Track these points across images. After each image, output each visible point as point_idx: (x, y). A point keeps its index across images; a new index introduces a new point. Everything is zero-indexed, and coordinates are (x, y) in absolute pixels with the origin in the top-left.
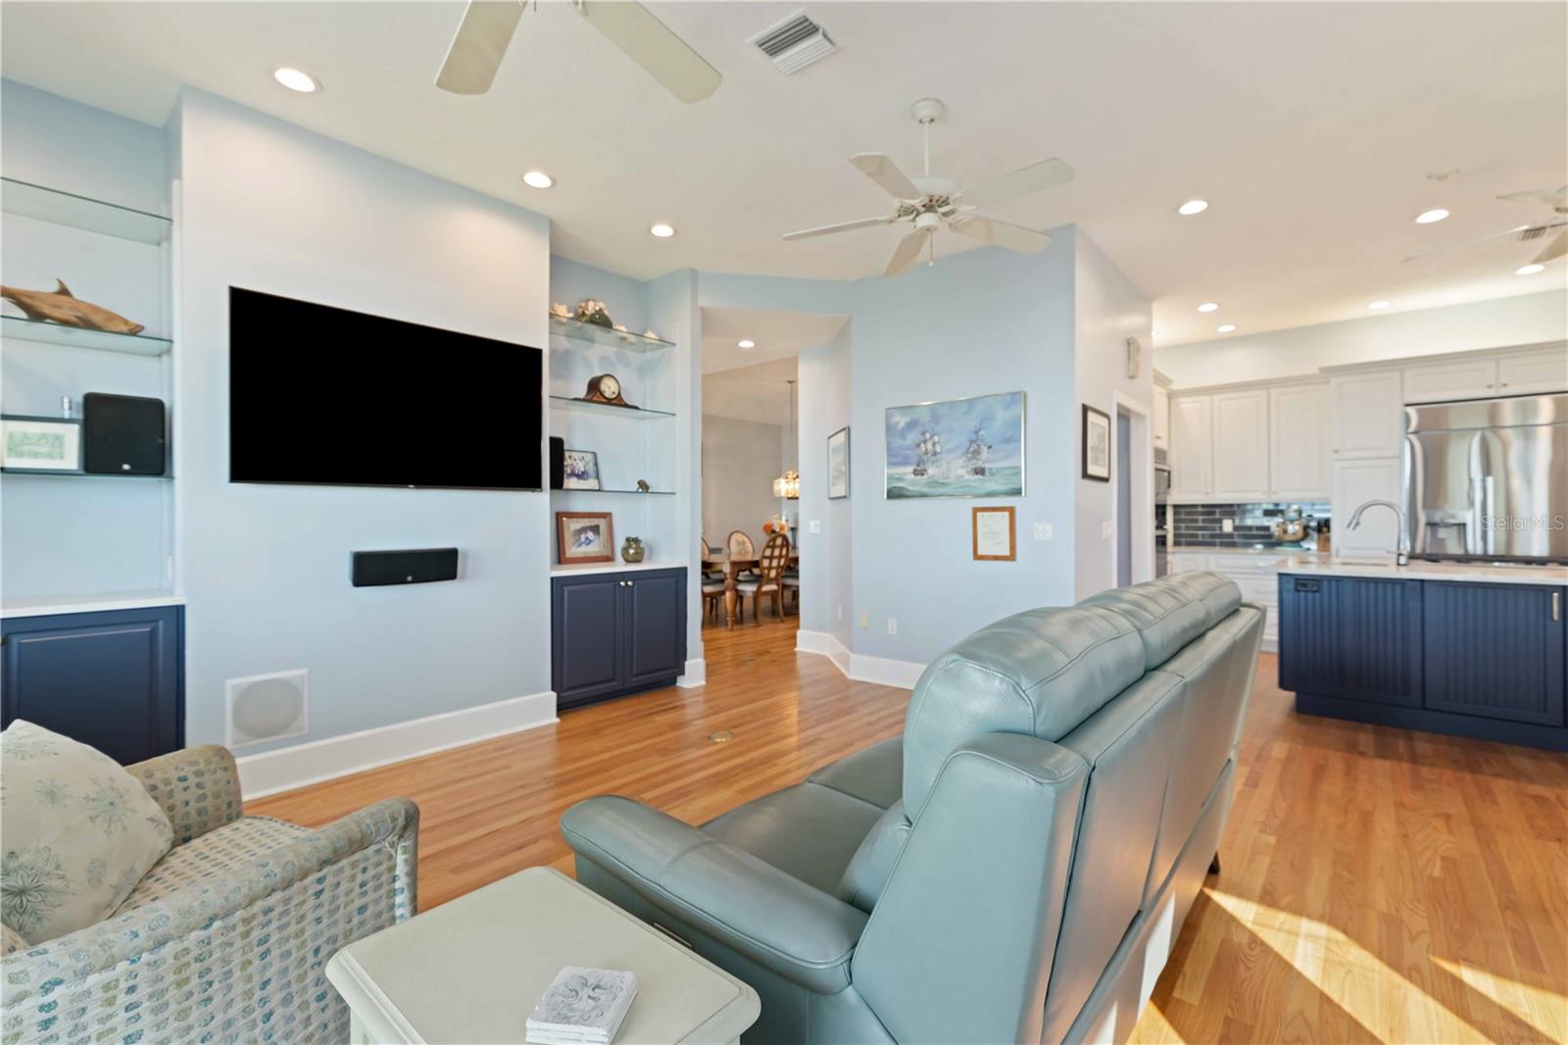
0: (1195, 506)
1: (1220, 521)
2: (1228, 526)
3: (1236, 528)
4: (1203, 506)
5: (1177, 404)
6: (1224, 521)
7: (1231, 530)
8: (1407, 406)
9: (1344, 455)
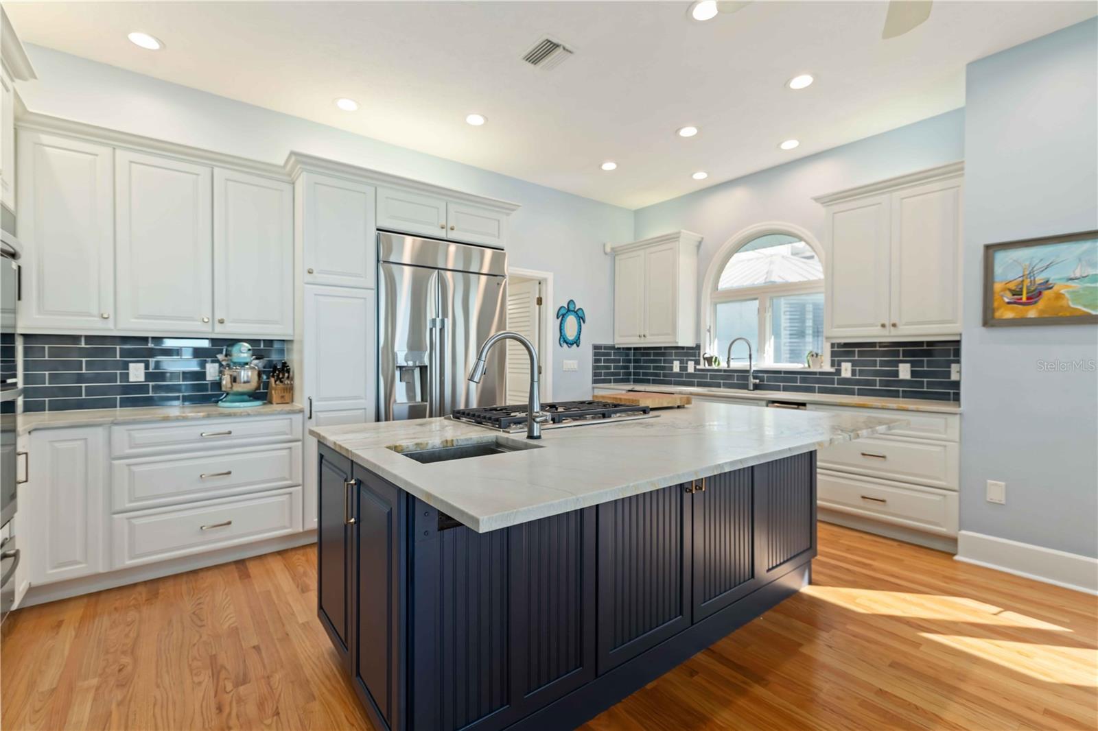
0: (75, 339)
1: (125, 366)
2: (137, 373)
3: (149, 376)
4: (90, 339)
5: (36, 144)
6: (131, 365)
7: (143, 379)
8: (379, 230)
9: (319, 278)
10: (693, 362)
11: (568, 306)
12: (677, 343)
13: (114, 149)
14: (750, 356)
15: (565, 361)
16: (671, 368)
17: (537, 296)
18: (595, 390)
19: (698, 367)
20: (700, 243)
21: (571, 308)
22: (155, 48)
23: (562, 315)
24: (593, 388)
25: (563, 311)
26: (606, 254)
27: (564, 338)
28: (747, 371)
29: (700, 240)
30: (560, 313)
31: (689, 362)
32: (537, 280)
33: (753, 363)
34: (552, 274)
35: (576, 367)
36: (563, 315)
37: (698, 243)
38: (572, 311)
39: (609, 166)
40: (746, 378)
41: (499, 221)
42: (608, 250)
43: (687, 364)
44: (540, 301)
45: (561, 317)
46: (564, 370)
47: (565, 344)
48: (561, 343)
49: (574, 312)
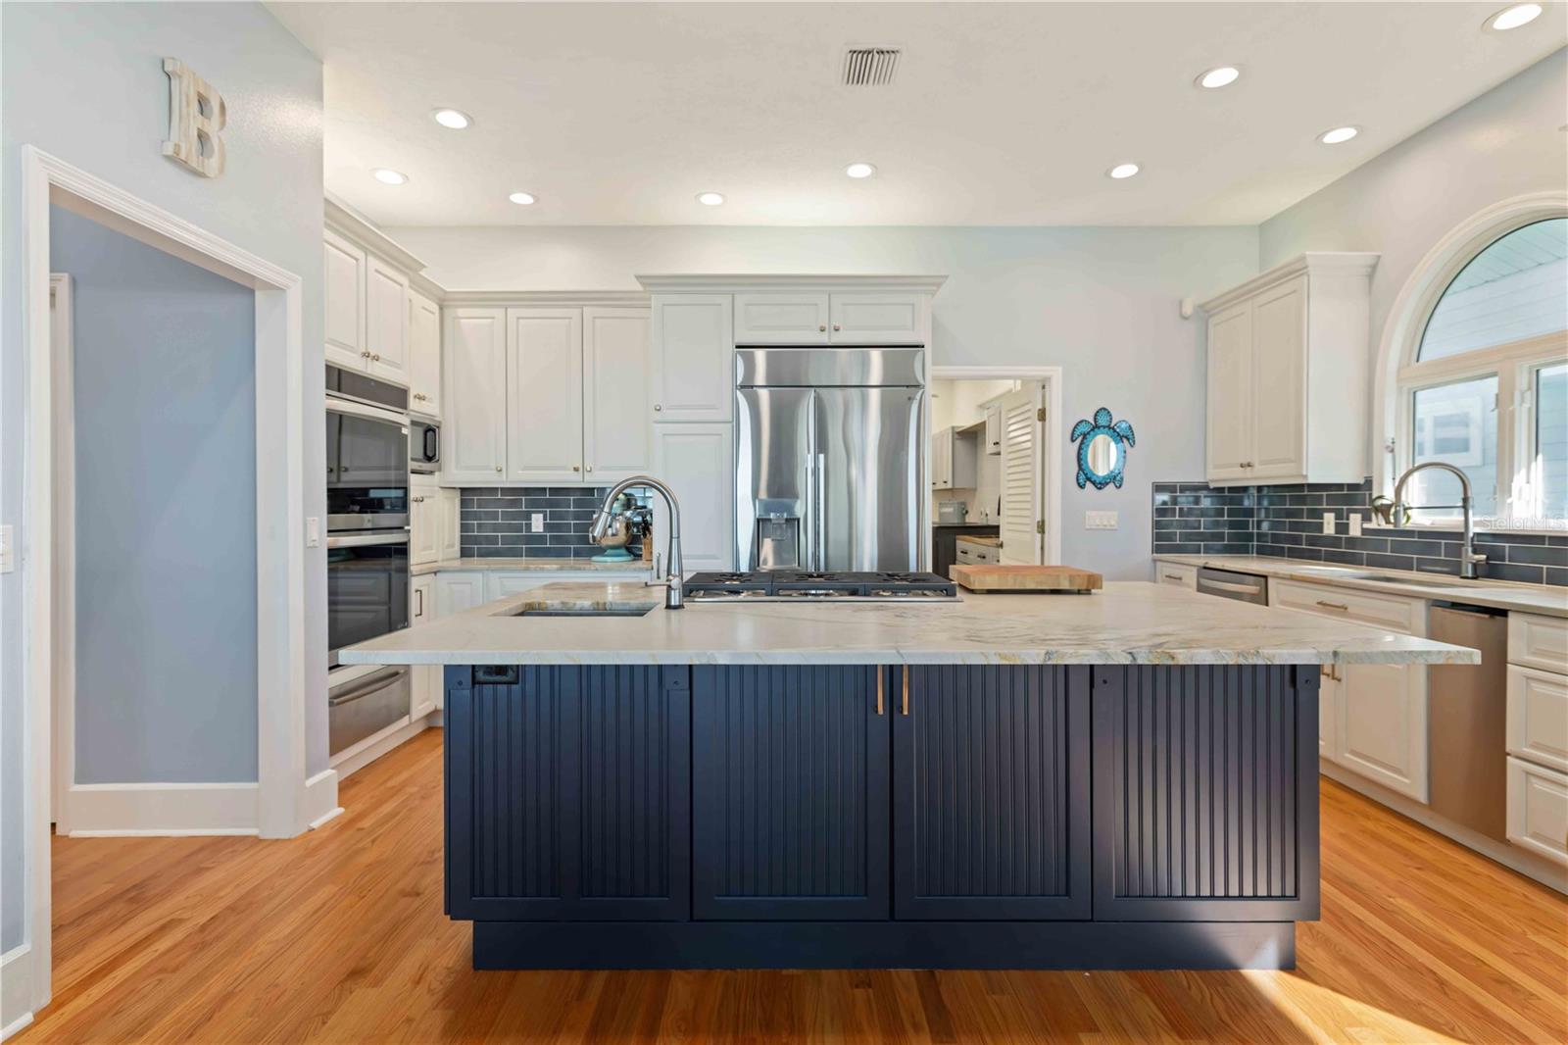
0: (493, 491)
1: (528, 516)
2: (537, 523)
3: (546, 527)
4: (504, 491)
5: (454, 318)
6: (533, 515)
7: (542, 530)
8: (738, 347)
9: (667, 414)
10: (1359, 516)
11: (1095, 419)
12: (1306, 477)
13: (506, 308)
14: (1465, 500)
15: (1087, 513)
16: (1320, 527)
17: (1040, 407)
18: (1159, 564)
19: (1366, 526)
20: (1374, 267)
21: (1103, 421)
22: (527, 203)
23: (1082, 435)
24: (1155, 561)
25: (1084, 428)
26: (1185, 318)
27: (1086, 475)
28: (1461, 536)
29: (1371, 262)
30: (1077, 433)
31: (1352, 516)
32: (1038, 381)
33: (1472, 519)
34: (1060, 369)
35: (1113, 523)
36: (1085, 436)
37: (1369, 270)
38: (1104, 427)
39: (1125, 171)
40: (1456, 550)
41: (913, 305)
42: (1188, 310)
43: (1348, 519)
44: (1042, 415)
45: (1080, 439)
46: (1088, 527)
47: (1088, 484)
48: (1079, 484)
49: (1109, 427)
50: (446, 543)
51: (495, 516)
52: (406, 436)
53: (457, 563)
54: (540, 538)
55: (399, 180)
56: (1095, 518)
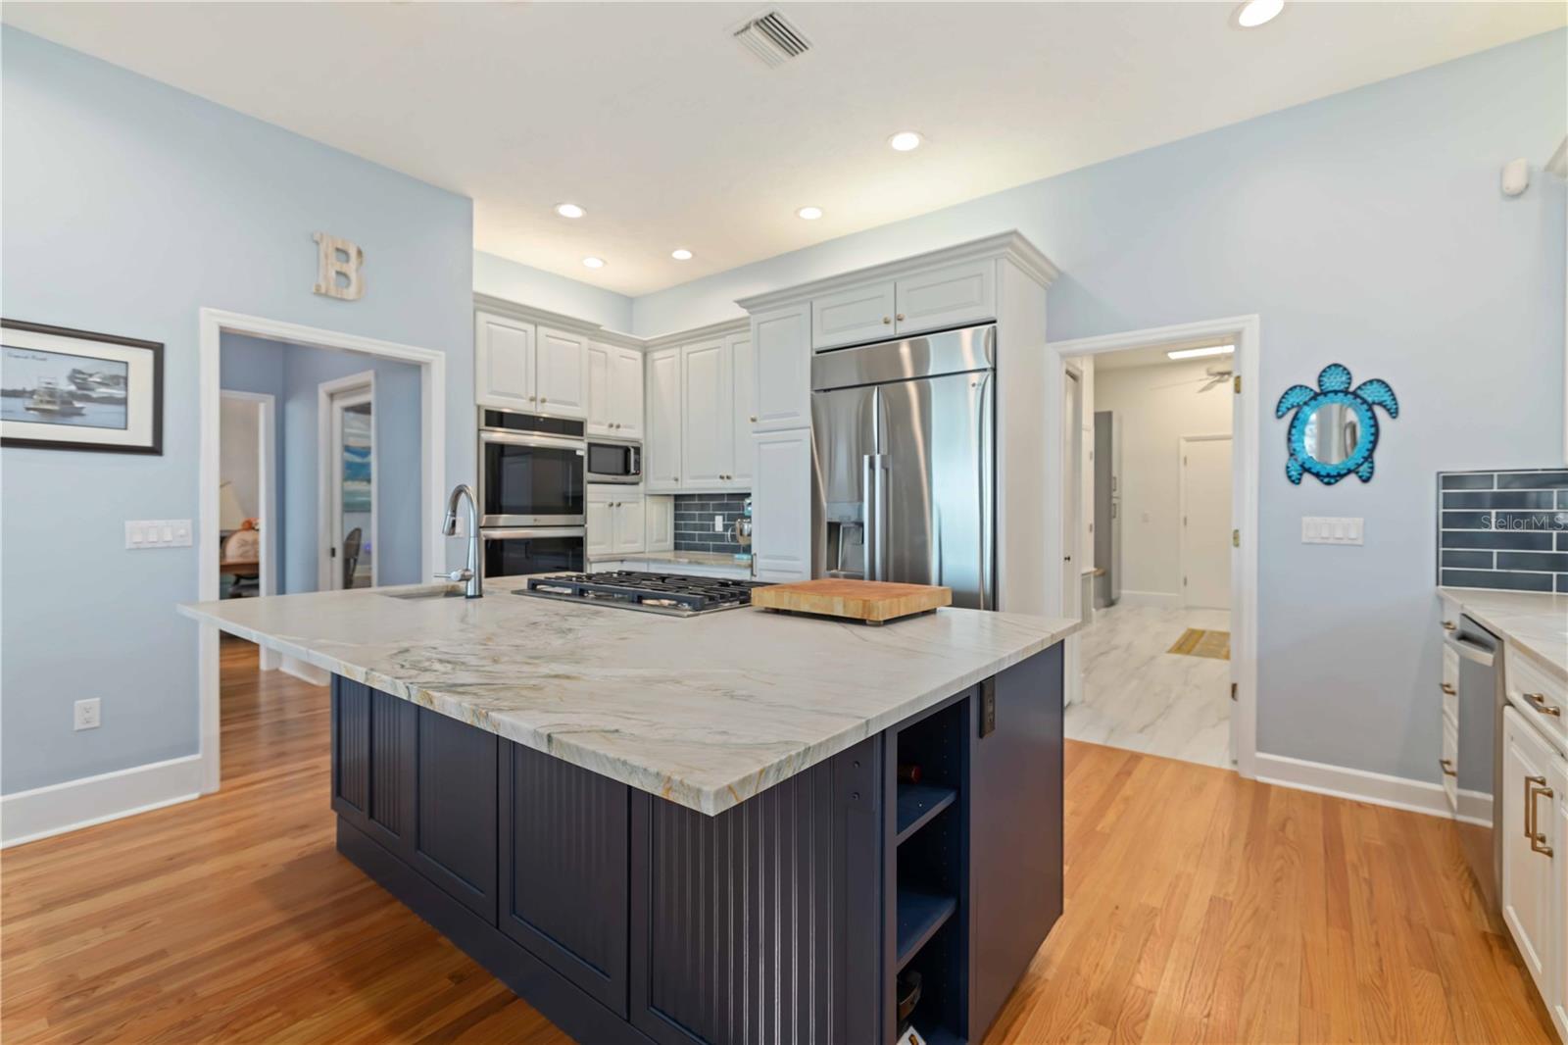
5: (653, 360)
8: (818, 352)
9: (763, 423)
13: (681, 347)
22: (688, 257)
34: (1256, 317)
35: (1355, 534)
41: (982, 275)
42: (1516, 180)
44: (1238, 384)
45: (1292, 412)
46: (1304, 540)
47: (1307, 478)
48: (1290, 477)
49: (1346, 392)
50: (655, 538)
51: (692, 517)
52: (582, 457)
53: (670, 555)
54: (721, 537)
55: (601, 263)
56: (1315, 528)
